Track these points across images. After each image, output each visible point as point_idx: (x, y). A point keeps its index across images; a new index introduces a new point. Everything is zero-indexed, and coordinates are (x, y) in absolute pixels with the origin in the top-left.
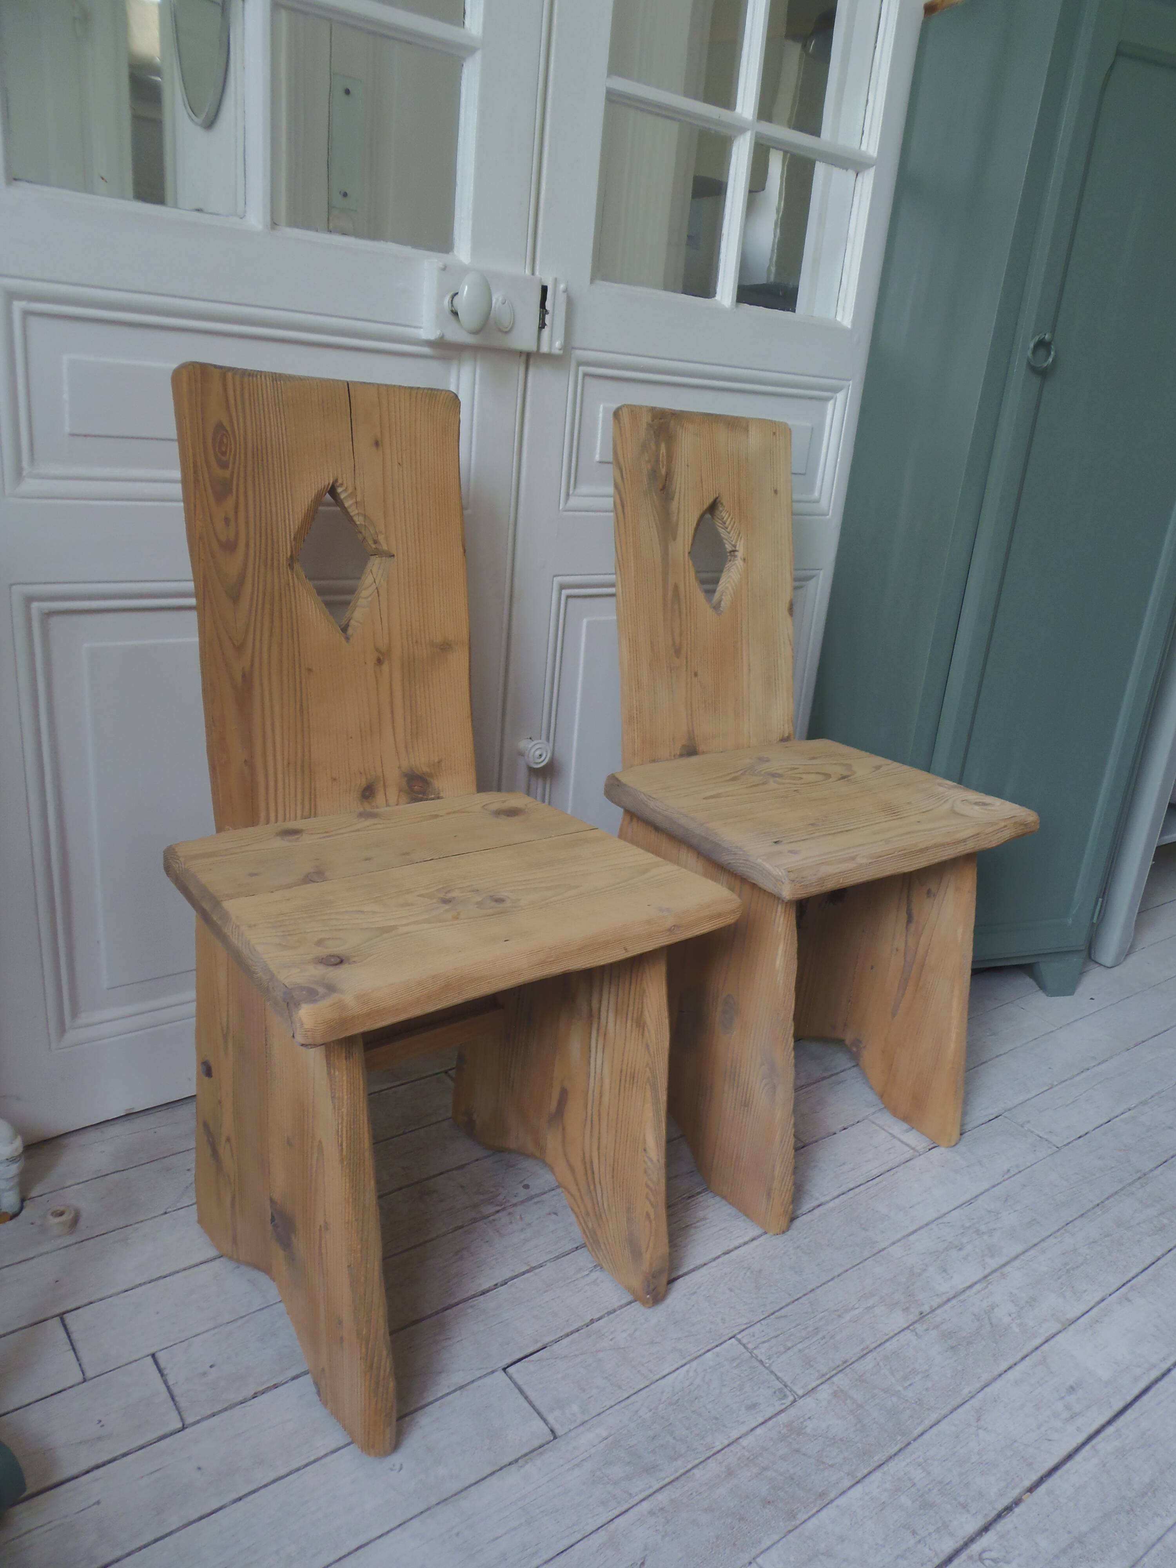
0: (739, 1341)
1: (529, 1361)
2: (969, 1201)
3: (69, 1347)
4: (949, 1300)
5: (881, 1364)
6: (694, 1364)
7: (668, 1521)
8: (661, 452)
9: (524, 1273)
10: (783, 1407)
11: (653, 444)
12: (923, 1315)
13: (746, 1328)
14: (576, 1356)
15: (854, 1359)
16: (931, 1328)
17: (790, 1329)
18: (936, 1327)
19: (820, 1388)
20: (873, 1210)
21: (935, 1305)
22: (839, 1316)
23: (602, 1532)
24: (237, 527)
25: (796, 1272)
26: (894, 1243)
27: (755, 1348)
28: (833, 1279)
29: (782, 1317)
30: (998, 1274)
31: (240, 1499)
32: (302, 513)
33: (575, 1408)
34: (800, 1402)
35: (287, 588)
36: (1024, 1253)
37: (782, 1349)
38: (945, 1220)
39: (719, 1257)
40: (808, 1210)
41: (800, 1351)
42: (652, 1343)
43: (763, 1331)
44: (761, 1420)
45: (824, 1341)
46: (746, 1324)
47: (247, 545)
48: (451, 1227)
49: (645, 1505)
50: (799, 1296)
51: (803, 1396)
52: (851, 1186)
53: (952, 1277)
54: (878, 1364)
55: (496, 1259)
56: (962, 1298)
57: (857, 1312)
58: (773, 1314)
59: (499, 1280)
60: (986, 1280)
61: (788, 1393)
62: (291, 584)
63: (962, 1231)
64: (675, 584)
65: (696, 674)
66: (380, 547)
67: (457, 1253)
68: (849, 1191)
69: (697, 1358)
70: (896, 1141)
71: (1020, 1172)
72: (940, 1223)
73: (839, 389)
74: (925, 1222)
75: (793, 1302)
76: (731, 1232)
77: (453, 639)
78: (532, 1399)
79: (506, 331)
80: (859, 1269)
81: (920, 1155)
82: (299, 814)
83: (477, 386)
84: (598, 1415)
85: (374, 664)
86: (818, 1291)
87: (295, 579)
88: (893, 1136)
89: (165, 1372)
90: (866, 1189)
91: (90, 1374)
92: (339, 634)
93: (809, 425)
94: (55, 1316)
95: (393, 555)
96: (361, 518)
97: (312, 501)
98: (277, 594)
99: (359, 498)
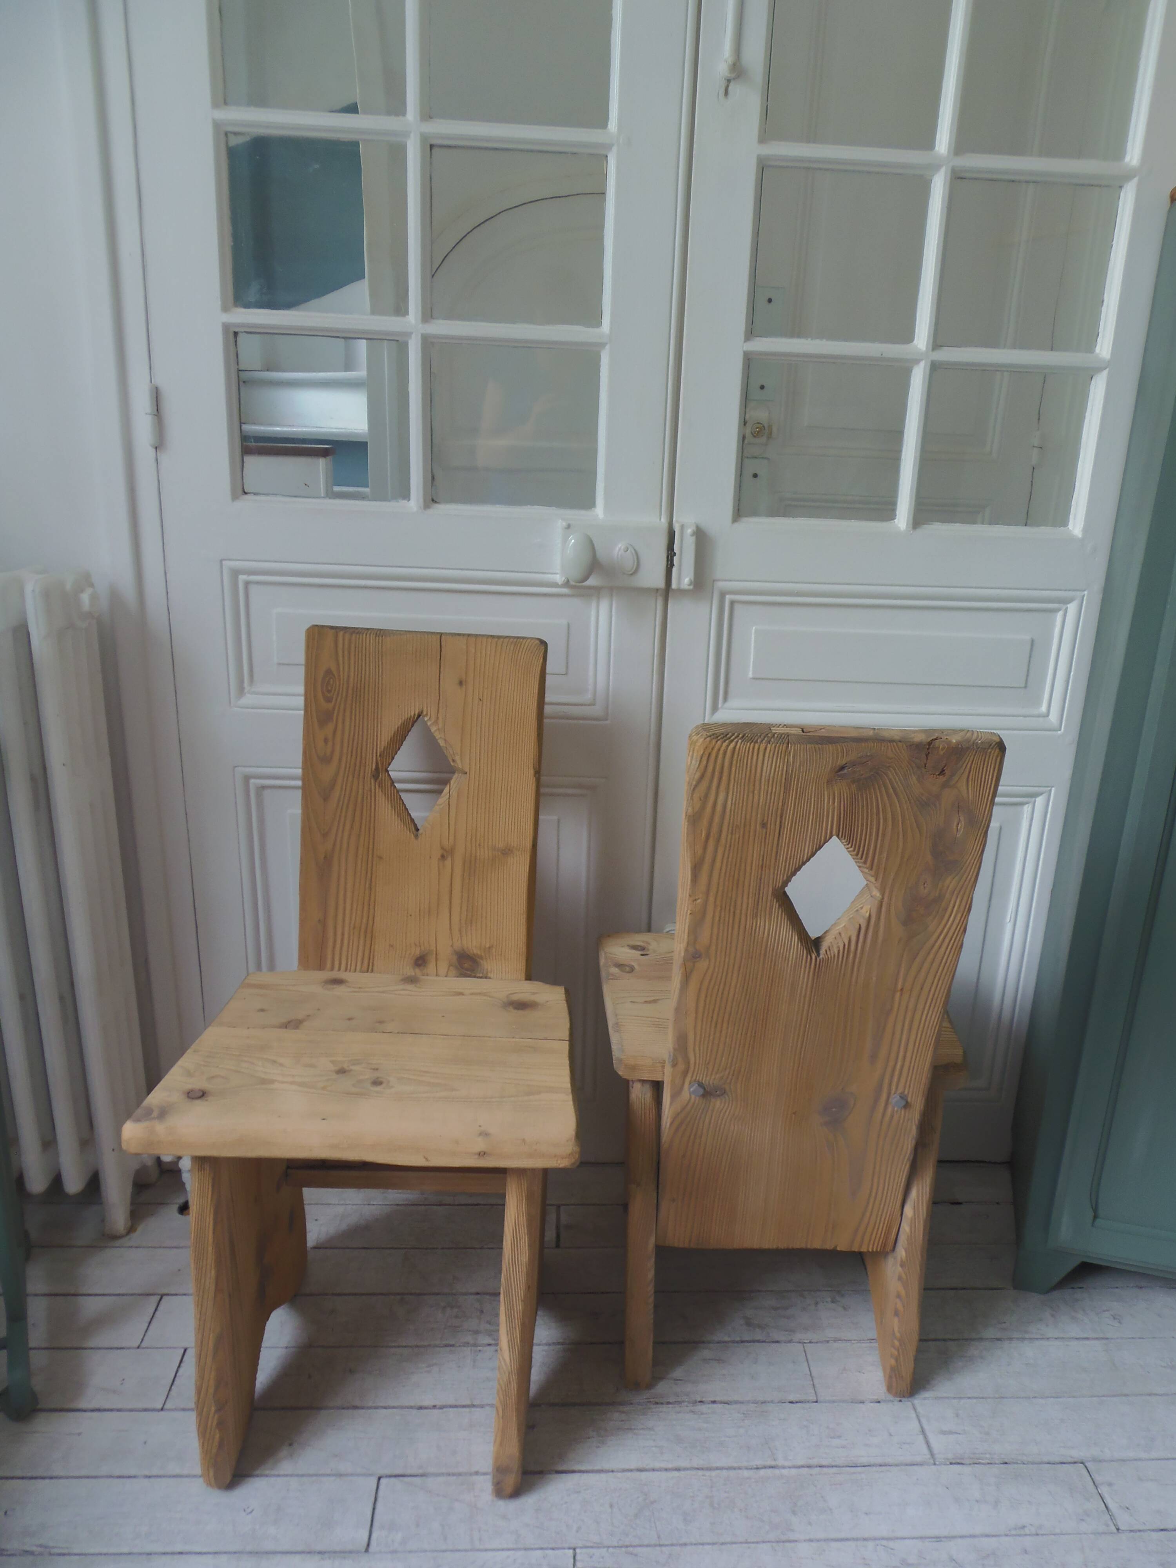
0: (574, 1555)
1: (403, 1481)
2: (939, 1538)
3: (148, 1320)
6: (520, 1554)
9: (464, 1406)
13: (591, 1547)
14: (438, 1494)
20: (822, 1497)
24: (333, 743)
25: (685, 1520)
26: (811, 1540)
28: (714, 1544)
29: (631, 1554)
31: (150, 1477)
32: (388, 738)
33: (399, 1536)
35: (369, 793)
38: (891, 1544)
39: (631, 1470)
43: (603, 1557)
46: (595, 1543)
47: (340, 758)
48: (444, 1343)
50: (666, 1543)
52: (824, 1463)
58: (627, 1547)
62: (373, 791)
66: (456, 765)
67: (429, 1366)
68: (816, 1467)
69: (526, 1549)
70: (921, 1438)
71: (1037, 1535)
72: (882, 1545)
73: (1070, 601)
74: (866, 1536)
75: (656, 1546)
76: (662, 1453)
77: (515, 846)
78: (377, 1511)
79: (631, 573)
80: (749, 1548)
81: (935, 1464)
82: (358, 968)
83: (613, 618)
84: (410, 1552)
85: (439, 859)
86: (689, 1548)
87: (377, 786)
88: (923, 1431)
89: (182, 1365)
90: (837, 1473)
91: (144, 1345)
92: (410, 832)
93: (1028, 638)
94: (159, 1295)
95: (466, 773)
96: (443, 741)
97: (398, 727)
98: (360, 796)
99: (440, 726)
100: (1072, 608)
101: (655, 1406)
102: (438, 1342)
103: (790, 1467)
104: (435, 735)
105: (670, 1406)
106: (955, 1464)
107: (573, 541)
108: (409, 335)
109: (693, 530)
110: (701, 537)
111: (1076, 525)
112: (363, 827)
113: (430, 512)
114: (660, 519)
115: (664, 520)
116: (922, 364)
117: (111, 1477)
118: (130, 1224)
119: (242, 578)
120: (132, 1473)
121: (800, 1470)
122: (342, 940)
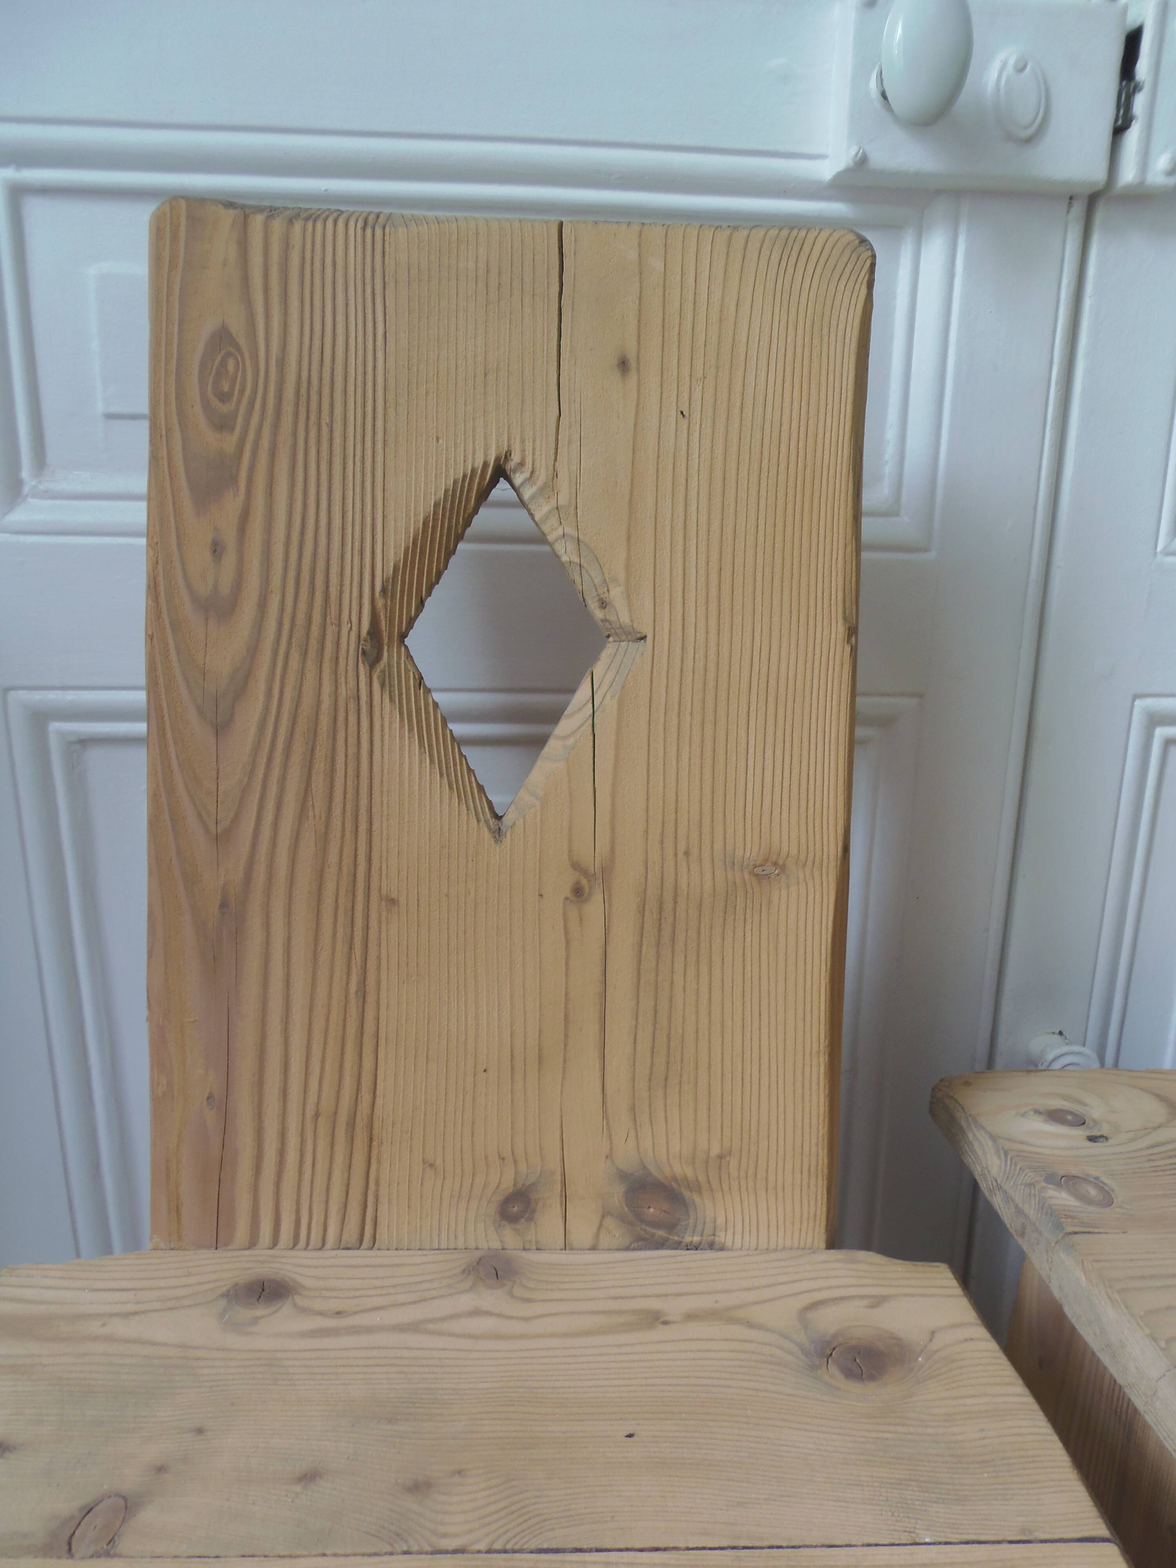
24: (239, 560)
32: (407, 531)
35: (352, 706)
47: (261, 605)
62: (364, 691)
66: (611, 617)
77: (794, 852)
79: (1028, 135)
82: (332, 1237)
85: (566, 898)
87: (376, 687)
92: (478, 821)
95: (644, 638)
96: (571, 547)
97: (436, 505)
98: (325, 720)
99: (563, 499)
104: (546, 527)
112: (337, 811)
122: (282, 1152)
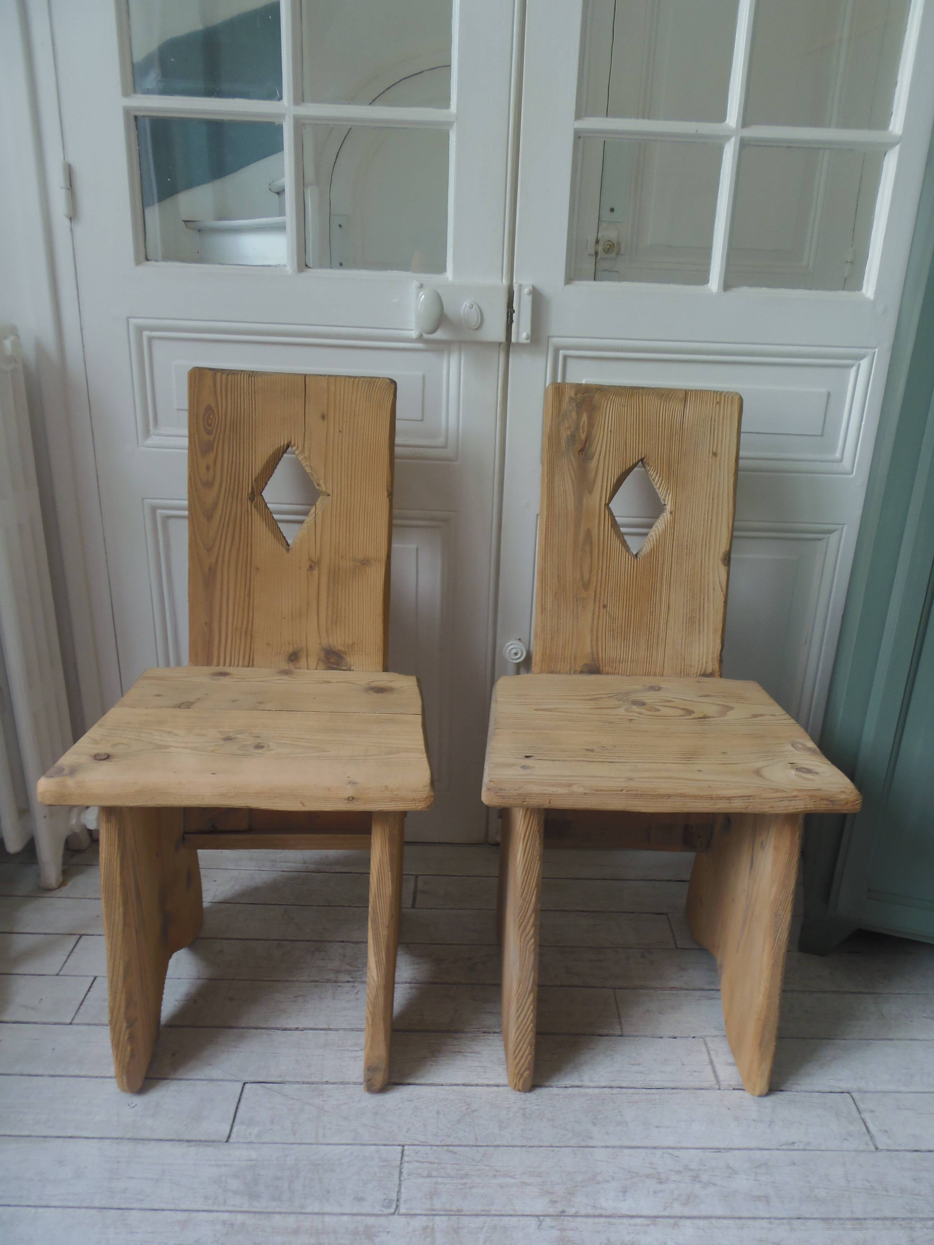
0: (403, 1151)
1: (263, 1087)
2: (719, 1149)
3: (68, 954)
4: (600, 1216)
5: (485, 1229)
6: (355, 1148)
7: (227, 1234)
8: (583, 420)
9: (321, 1029)
10: (380, 1213)
11: (574, 414)
12: (563, 1214)
13: (418, 1145)
14: (292, 1099)
15: (468, 1213)
16: (558, 1228)
17: (447, 1164)
18: (562, 1230)
19: (420, 1217)
20: (620, 1112)
21: (583, 1212)
22: (495, 1176)
23: (186, 1214)
24: (215, 470)
25: (500, 1126)
26: (607, 1147)
27: (408, 1162)
28: (522, 1146)
29: (451, 1152)
30: (671, 1221)
31: (54, 1076)
32: (262, 464)
33: (255, 1131)
34: (396, 1217)
35: (246, 513)
36: (719, 1218)
37: (425, 1173)
38: (676, 1153)
39: (458, 1085)
40: (564, 1086)
41: (436, 1183)
42: (346, 1118)
43: (426, 1154)
44: (355, 1211)
45: (462, 1187)
46: (421, 1142)
47: (221, 484)
48: (310, 979)
49: (226, 1216)
50: (482, 1144)
51: (402, 1215)
52: (624, 1085)
53: (625, 1200)
54: (482, 1228)
55: (314, 1012)
56: (612, 1220)
57: (512, 1181)
58: (448, 1146)
59: (301, 1026)
60: (654, 1219)
61: (394, 1206)
62: (250, 512)
63: (681, 1169)
64: (588, 529)
65: (605, 606)
66: (321, 489)
67: (296, 997)
68: (617, 1088)
69: (362, 1145)
70: (709, 1068)
71: (805, 1150)
72: (668, 1153)
73: (862, 357)
74: (654, 1145)
75: (473, 1146)
76: (486, 1072)
77: (373, 557)
78: (240, 1110)
79: (475, 327)
80: (553, 1151)
81: (719, 1089)
82: (241, 663)
83: (462, 370)
84: (264, 1143)
85: (308, 569)
86: (501, 1149)
87: (253, 507)
88: (711, 1063)
89: (91, 989)
90: (634, 1094)
91: (61, 973)
92: (282, 548)
93: (824, 390)
94: (79, 934)
95: (329, 495)
96: (309, 468)
97: (270, 456)
98: (238, 517)
99: (306, 454)
100: (864, 363)
101: (482, 1034)
102: (305, 978)
103: (594, 1088)
104: (302, 462)
105: (496, 1035)
106: (737, 1089)
107: (423, 296)
108: (282, 116)
109: (530, 290)
110: (537, 296)
111: (869, 289)
112: (242, 542)
113: (303, 275)
114: (502, 282)
115: (505, 282)
116: (733, 140)
117: (22, 1075)
118: (61, 879)
119: (146, 334)
120: (40, 1072)
121: (602, 1090)
122: (226, 639)
